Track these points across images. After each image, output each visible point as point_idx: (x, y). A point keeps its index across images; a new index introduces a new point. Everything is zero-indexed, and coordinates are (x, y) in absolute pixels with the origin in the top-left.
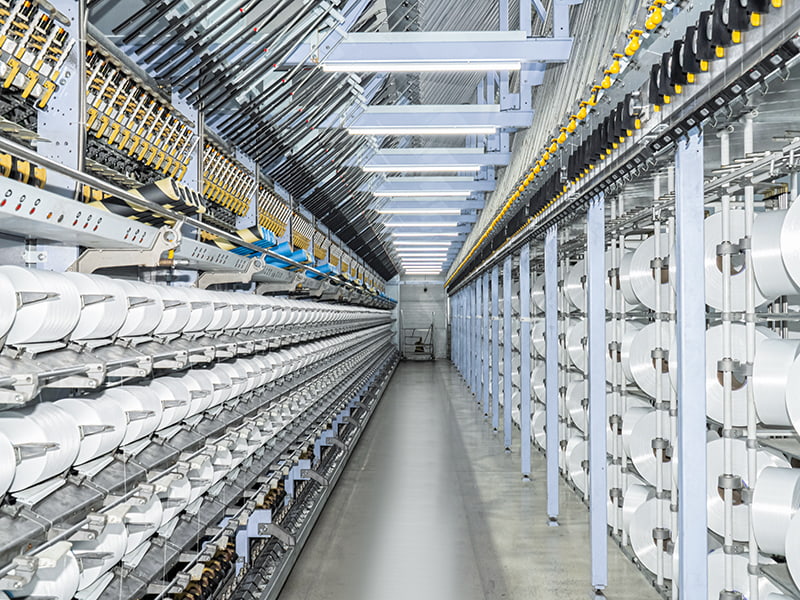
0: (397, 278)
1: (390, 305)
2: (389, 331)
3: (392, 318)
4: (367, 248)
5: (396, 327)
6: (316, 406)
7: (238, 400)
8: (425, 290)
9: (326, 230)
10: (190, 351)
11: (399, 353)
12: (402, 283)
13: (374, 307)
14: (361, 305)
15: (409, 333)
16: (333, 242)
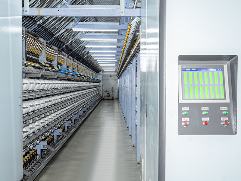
0: (101, 72)
1: (99, 81)
2: (99, 89)
3: (100, 85)
4: (89, 64)
5: (101, 88)
6: (70, 111)
7: (50, 106)
8: (111, 76)
9: (76, 61)
10: (29, 95)
11: (102, 97)
12: (103, 74)
13: (92, 82)
14: (87, 82)
15: (105, 90)
16: (79, 64)
